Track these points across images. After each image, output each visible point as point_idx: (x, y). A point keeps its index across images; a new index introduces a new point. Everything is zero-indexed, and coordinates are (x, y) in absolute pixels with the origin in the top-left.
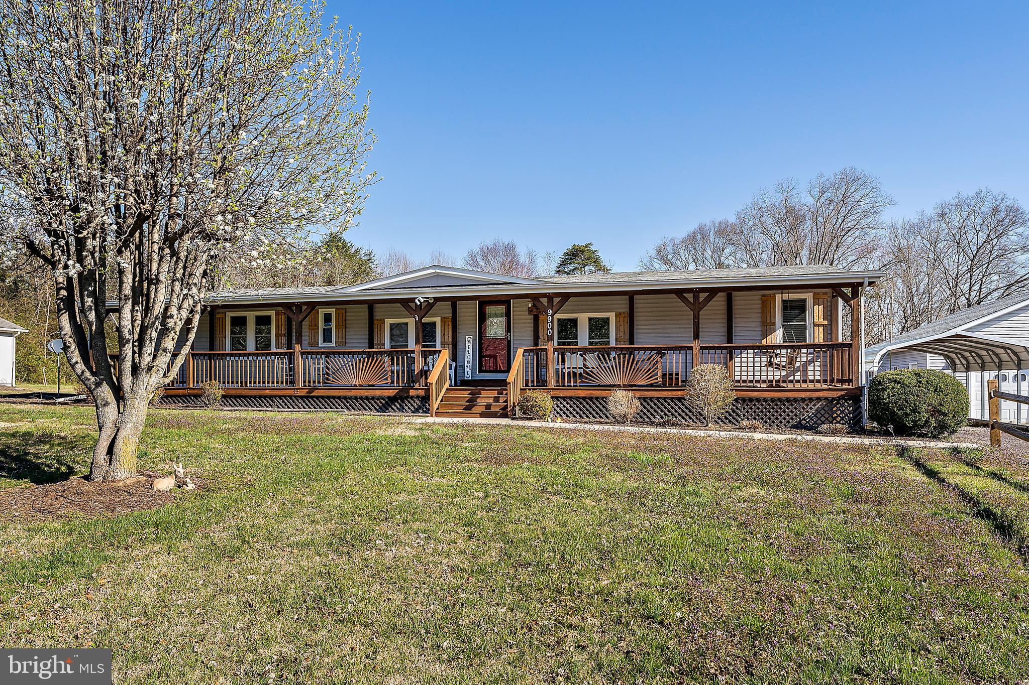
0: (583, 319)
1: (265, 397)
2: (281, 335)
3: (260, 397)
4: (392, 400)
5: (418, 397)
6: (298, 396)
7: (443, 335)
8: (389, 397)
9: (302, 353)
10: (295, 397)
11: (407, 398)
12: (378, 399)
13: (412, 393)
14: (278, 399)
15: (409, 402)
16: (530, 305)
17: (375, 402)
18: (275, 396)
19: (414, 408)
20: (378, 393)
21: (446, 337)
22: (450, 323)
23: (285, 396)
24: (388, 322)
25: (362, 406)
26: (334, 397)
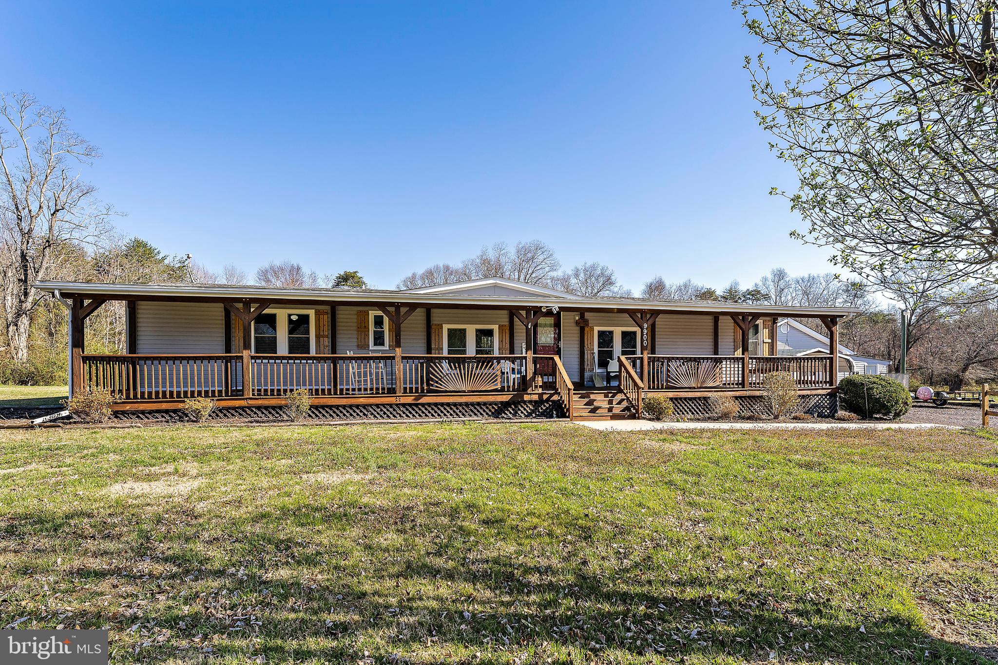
1: (357, 406)
2: (324, 336)
3: (351, 406)
4: (506, 405)
5: (530, 402)
6: (399, 404)
7: (501, 341)
8: (502, 403)
9: (403, 358)
10: (397, 405)
11: (519, 403)
12: (490, 405)
13: (526, 398)
14: (375, 408)
15: (522, 407)
16: (577, 318)
17: (487, 408)
18: (371, 405)
19: (527, 412)
20: (491, 399)
21: (504, 344)
22: (508, 332)
23: (383, 405)
24: (446, 327)
25: (472, 411)
26: (442, 404)
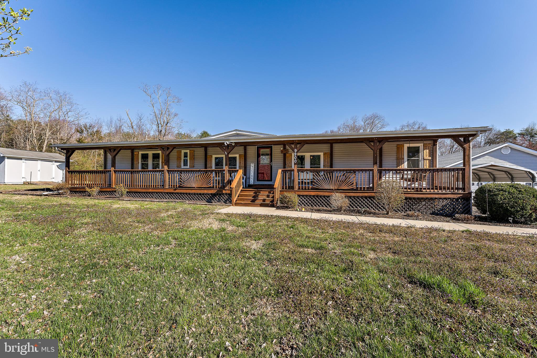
0: (308, 156)
1: (149, 193)
3: (147, 193)
4: (214, 195)
5: (226, 194)
6: (165, 193)
7: (240, 163)
8: (211, 194)
9: (168, 171)
11: (220, 195)
12: (206, 195)
13: (223, 192)
14: (156, 194)
15: (222, 197)
16: (282, 149)
17: (204, 196)
18: (154, 193)
19: (224, 199)
20: (206, 192)
21: (241, 164)
22: (243, 158)
23: (159, 193)
24: (214, 156)
25: (197, 198)
26: (184, 194)
